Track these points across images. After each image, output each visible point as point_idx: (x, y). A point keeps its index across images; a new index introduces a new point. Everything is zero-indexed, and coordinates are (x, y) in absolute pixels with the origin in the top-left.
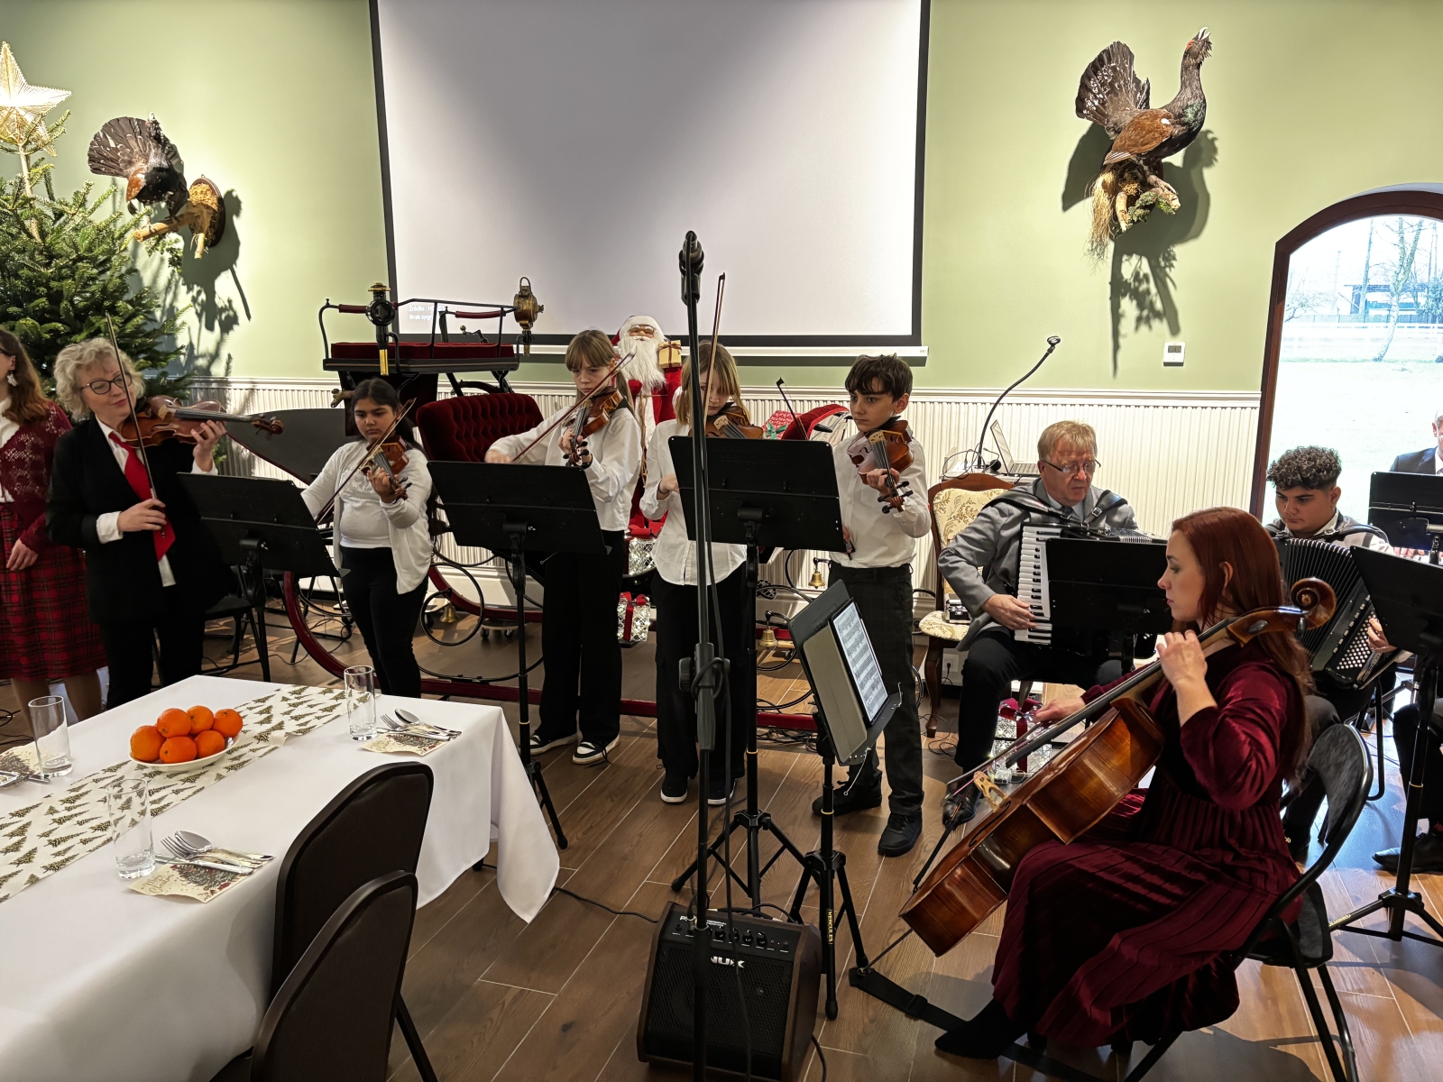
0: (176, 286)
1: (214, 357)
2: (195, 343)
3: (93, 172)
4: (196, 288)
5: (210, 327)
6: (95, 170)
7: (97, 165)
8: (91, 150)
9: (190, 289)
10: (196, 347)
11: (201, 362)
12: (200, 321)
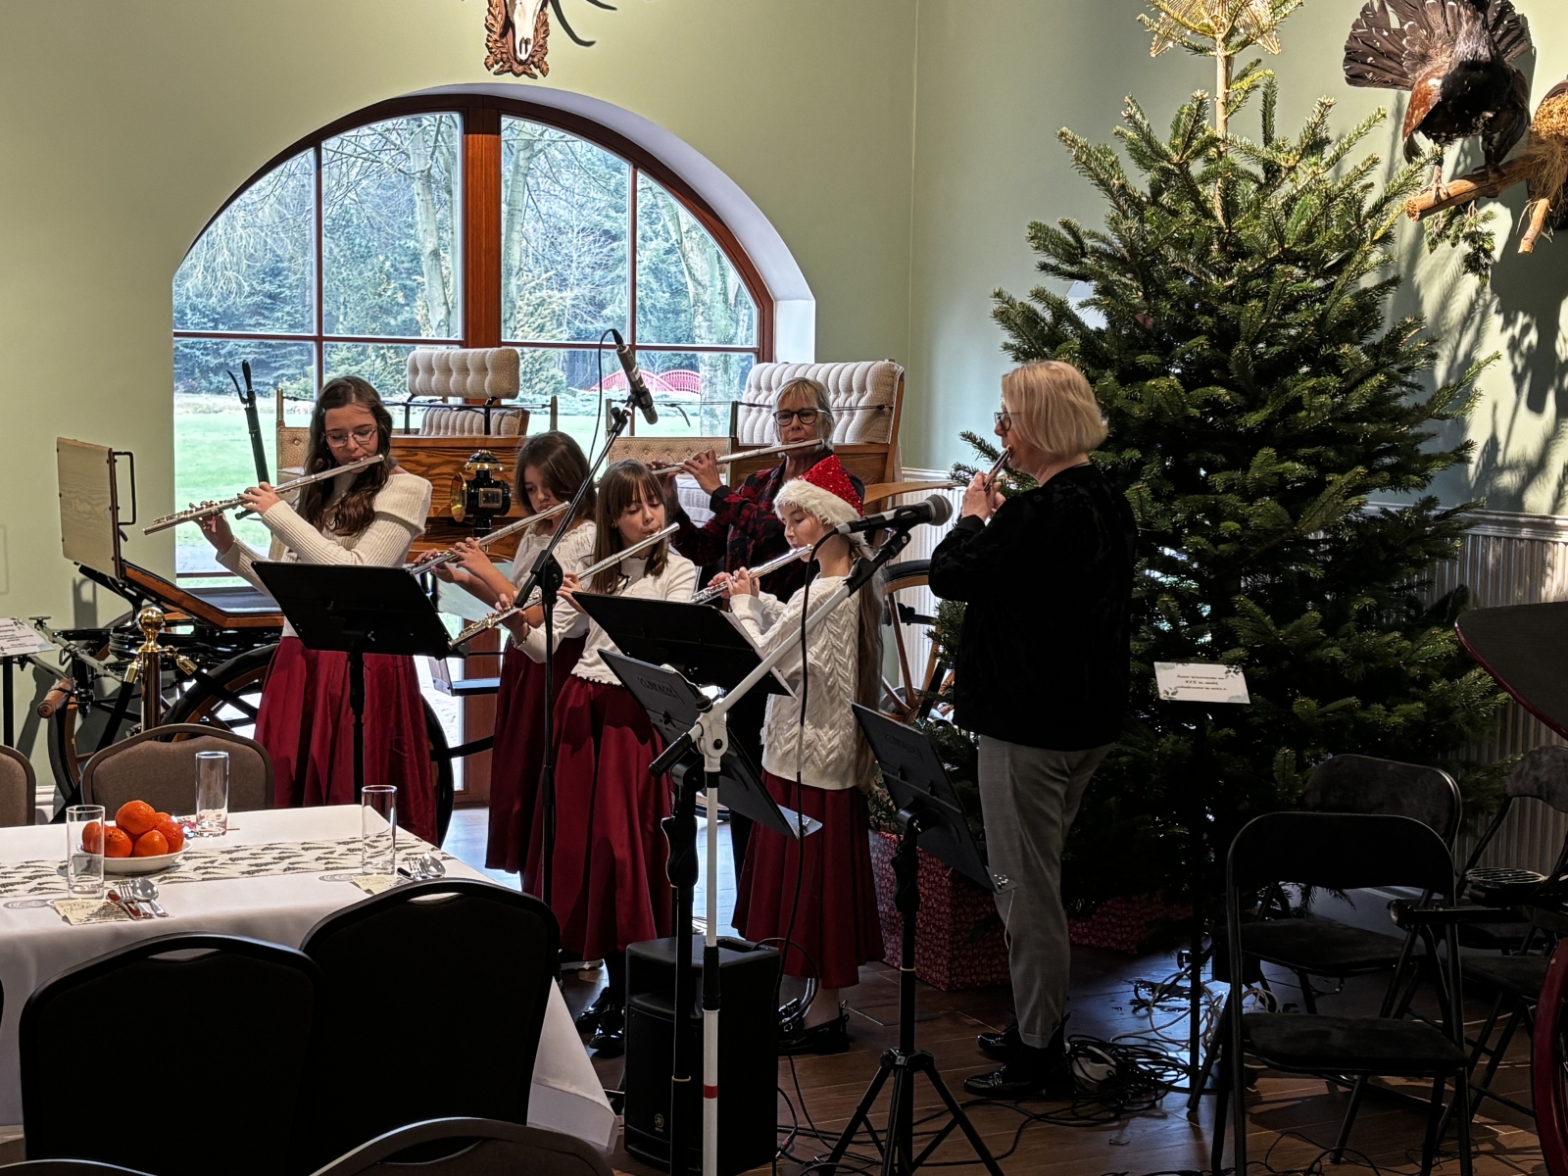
0: (1484, 316)
1: (1535, 469)
2: (1502, 438)
3: (1349, 82)
4: (1522, 319)
5: (1536, 405)
6: (1355, 79)
7: (1358, 68)
8: (1353, 37)
9: (1509, 322)
10: (1502, 446)
11: (1508, 480)
12: (1518, 391)
